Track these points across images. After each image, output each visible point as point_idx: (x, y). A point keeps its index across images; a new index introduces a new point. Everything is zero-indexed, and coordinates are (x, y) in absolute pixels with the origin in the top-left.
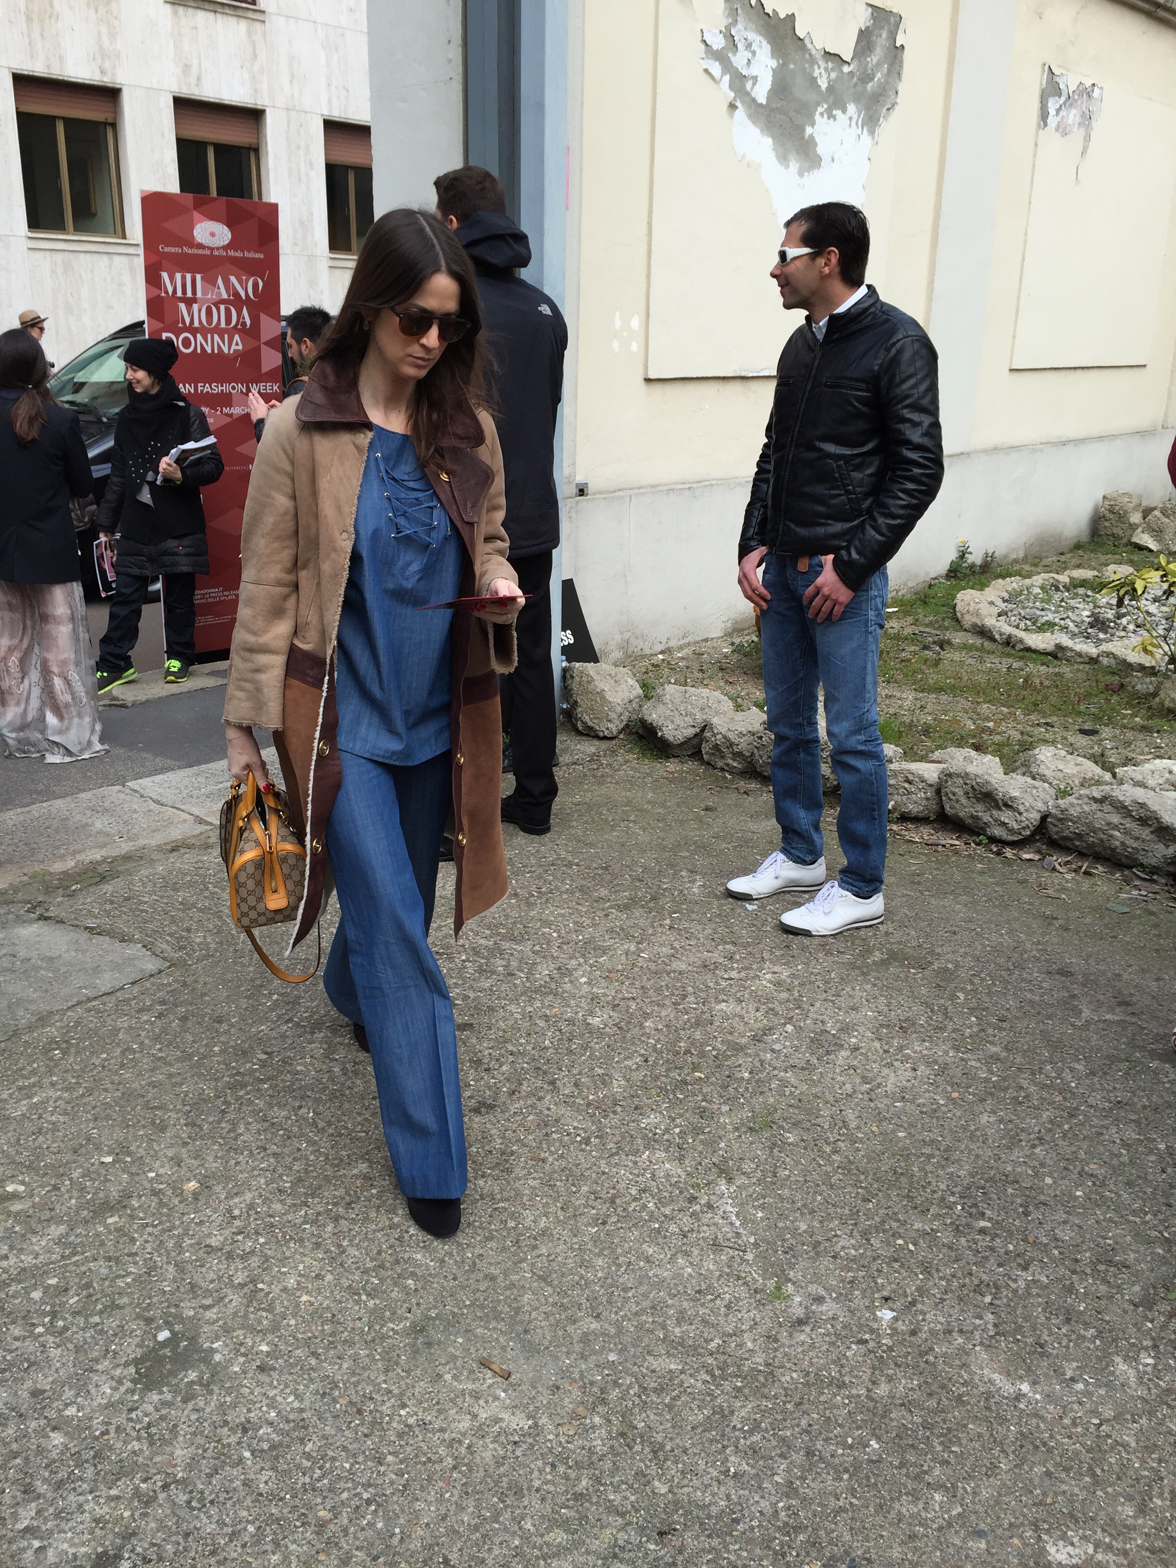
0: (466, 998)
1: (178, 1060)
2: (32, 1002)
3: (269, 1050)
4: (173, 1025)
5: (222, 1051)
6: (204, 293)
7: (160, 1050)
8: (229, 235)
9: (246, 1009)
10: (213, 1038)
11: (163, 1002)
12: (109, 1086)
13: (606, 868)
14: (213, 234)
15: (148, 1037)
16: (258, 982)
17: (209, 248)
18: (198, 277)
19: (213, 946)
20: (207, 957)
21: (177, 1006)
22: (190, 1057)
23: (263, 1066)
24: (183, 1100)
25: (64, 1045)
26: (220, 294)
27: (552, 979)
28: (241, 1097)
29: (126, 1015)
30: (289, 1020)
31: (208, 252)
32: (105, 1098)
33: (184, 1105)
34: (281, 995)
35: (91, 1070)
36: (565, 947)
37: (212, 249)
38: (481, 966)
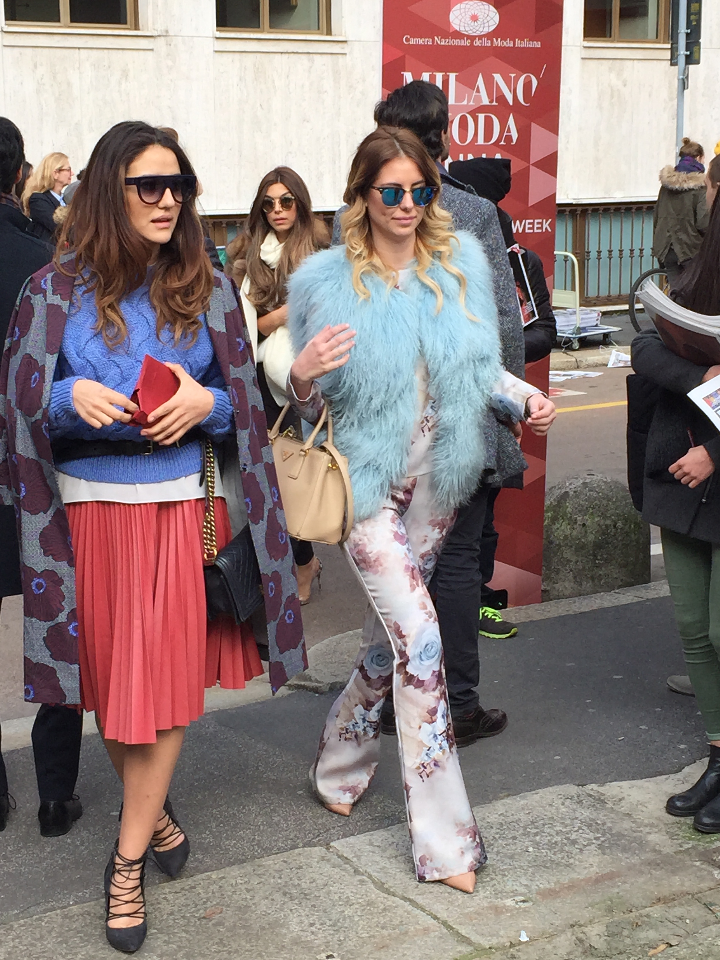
6: (458, 98)
8: (497, 18)
14: (474, 18)
17: (469, 37)
18: (452, 76)
26: (479, 99)
31: (467, 43)
37: (472, 38)
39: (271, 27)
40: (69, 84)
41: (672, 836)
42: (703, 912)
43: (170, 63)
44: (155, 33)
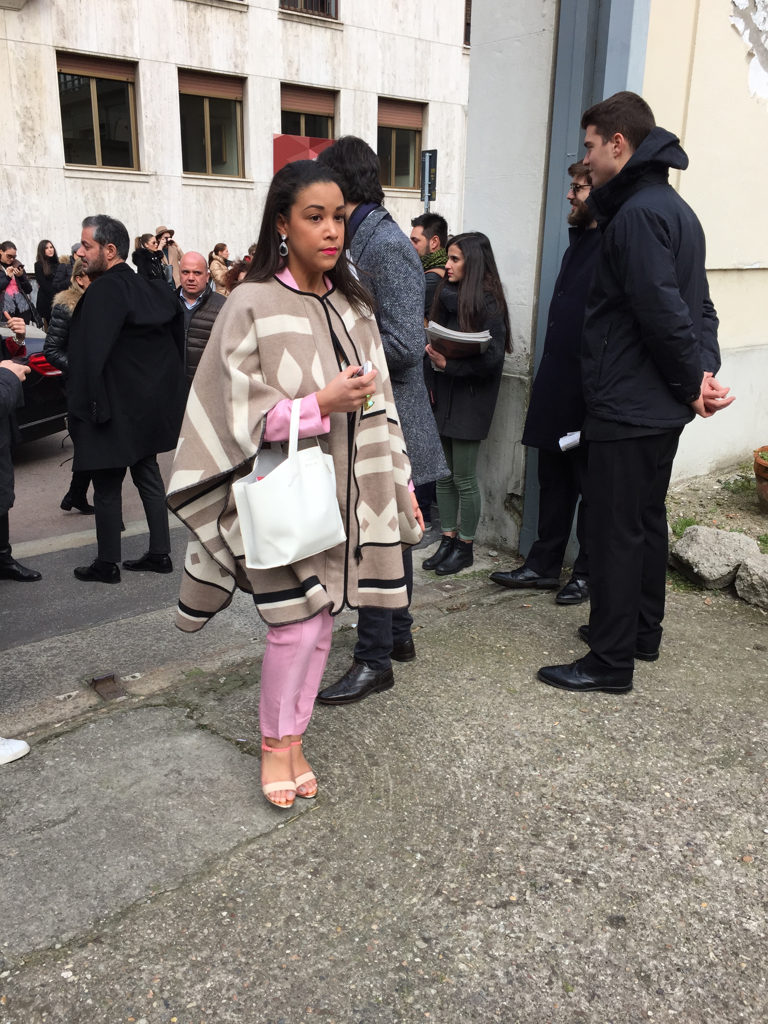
0: (607, 879)
1: (341, 940)
2: (197, 837)
3: (426, 935)
4: (329, 887)
5: (382, 931)
7: (321, 921)
9: (394, 870)
10: (368, 911)
11: (315, 853)
12: (277, 972)
13: (688, 712)
15: (307, 902)
16: (399, 834)
19: (350, 780)
20: (348, 794)
21: (329, 860)
22: (350, 937)
23: (424, 959)
24: (353, 1004)
25: (231, 905)
27: (685, 857)
28: (411, 1005)
29: (284, 867)
30: (438, 893)
32: (275, 991)
33: (355, 1012)
34: (424, 853)
35: (259, 946)
36: (685, 814)
38: (608, 833)
39: (213, 172)
40: (103, 199)
41: (422, 577)
42: (437, 612)
43: (158, 190)
44: (150, 173)
